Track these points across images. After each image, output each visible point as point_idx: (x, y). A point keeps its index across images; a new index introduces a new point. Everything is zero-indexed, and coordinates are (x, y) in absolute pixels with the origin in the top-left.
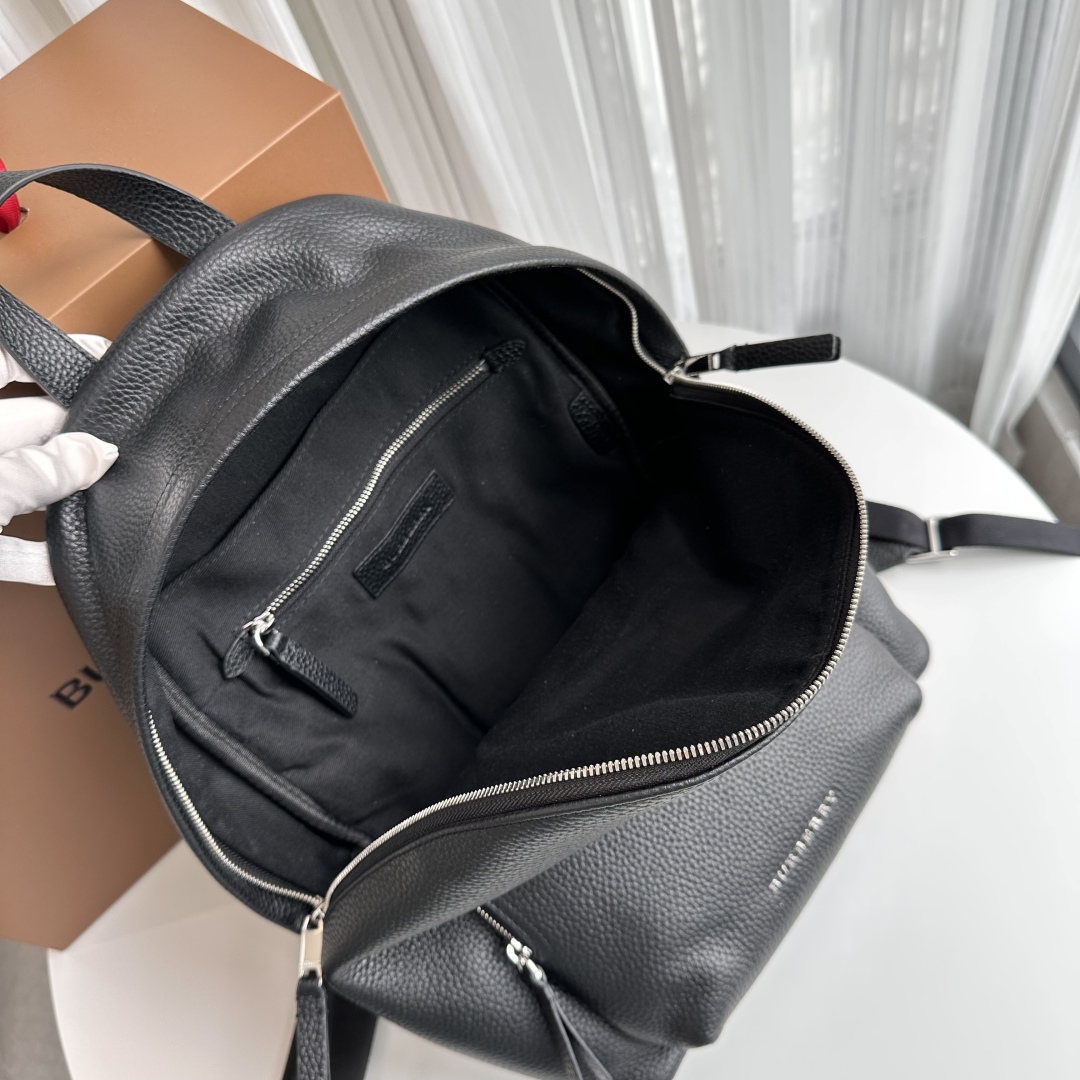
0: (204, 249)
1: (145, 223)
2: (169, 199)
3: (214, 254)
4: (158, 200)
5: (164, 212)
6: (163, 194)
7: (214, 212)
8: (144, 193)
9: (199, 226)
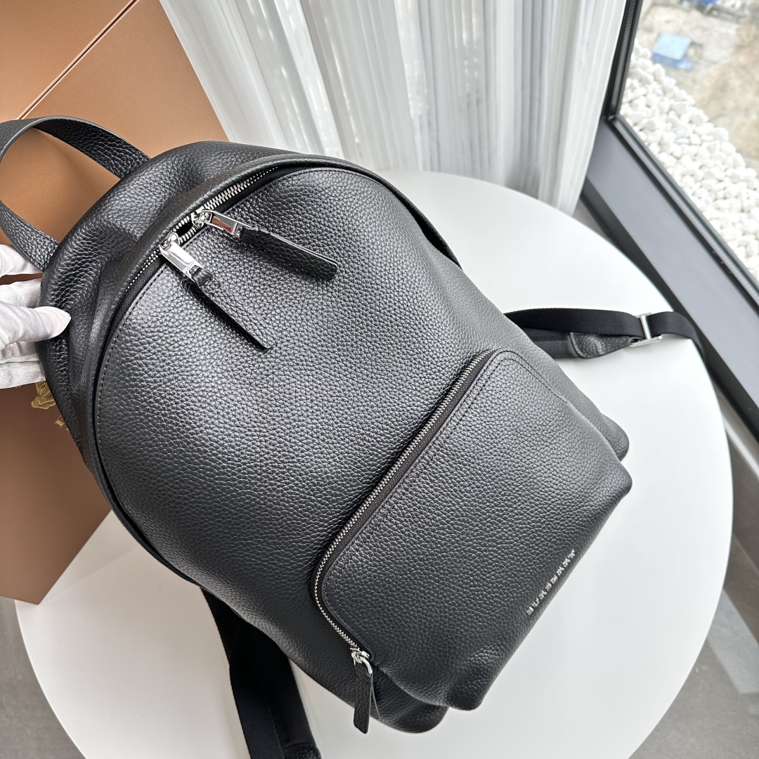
0: (129, 174)
1: (94, 154)
2: (110, 140)
3: (136, 177)
4: (103, 141)
5: (106, 148)
6: (106, 137)
7: (138, 150)
8: (95, 135)
9: (127, 158)
